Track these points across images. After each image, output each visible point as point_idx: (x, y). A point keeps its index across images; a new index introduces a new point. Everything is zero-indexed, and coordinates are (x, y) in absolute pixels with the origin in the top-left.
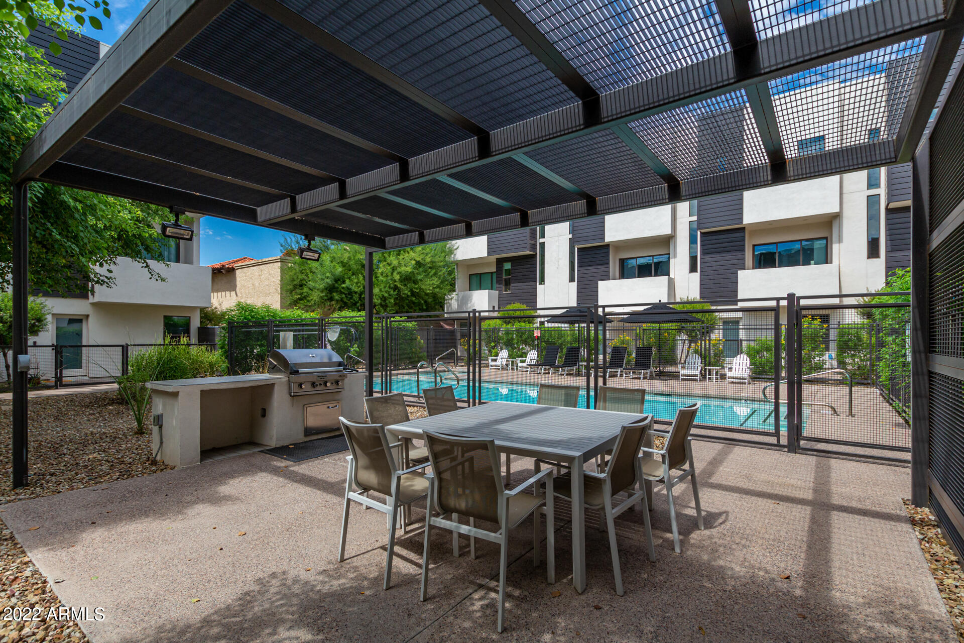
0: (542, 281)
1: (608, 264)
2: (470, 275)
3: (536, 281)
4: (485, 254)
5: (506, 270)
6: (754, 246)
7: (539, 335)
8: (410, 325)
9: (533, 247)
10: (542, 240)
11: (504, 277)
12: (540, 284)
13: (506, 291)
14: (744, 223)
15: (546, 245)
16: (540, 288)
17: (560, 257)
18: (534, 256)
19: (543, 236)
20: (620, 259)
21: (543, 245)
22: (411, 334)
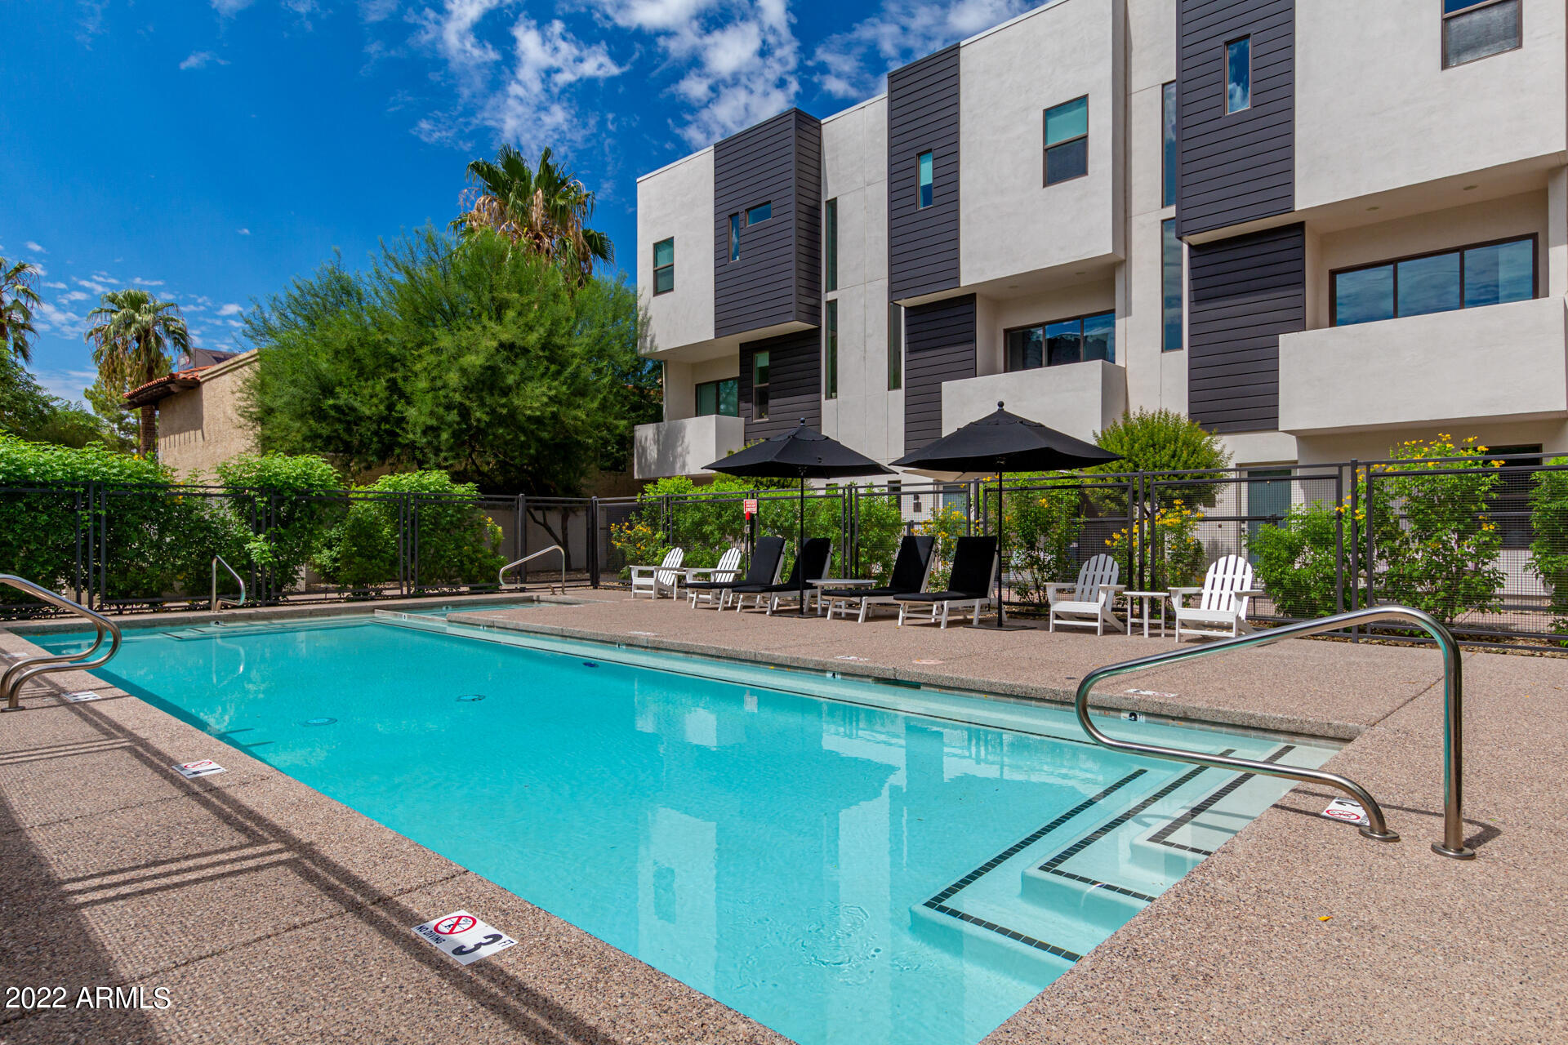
0: (833, 389)
1: (973, 340)
2: (697, 386)
3: (819, 391)
4: (709, 334)
5: (762, 369)
6: (1333, 274)
7: (754, 511)
8: (460, 489)
9: (813, 313)
10: (831, 296)
11: (756, 385)
12: (829, 397)
13: (761, 417)
14: (1299, 206)
15: (839, 303)
16: (826, 404)
17: (869, 331)
18: (815, 334)
19: (833, 286)
20: (1006, 331)
21: (832, 305)
22: (460, 510)
